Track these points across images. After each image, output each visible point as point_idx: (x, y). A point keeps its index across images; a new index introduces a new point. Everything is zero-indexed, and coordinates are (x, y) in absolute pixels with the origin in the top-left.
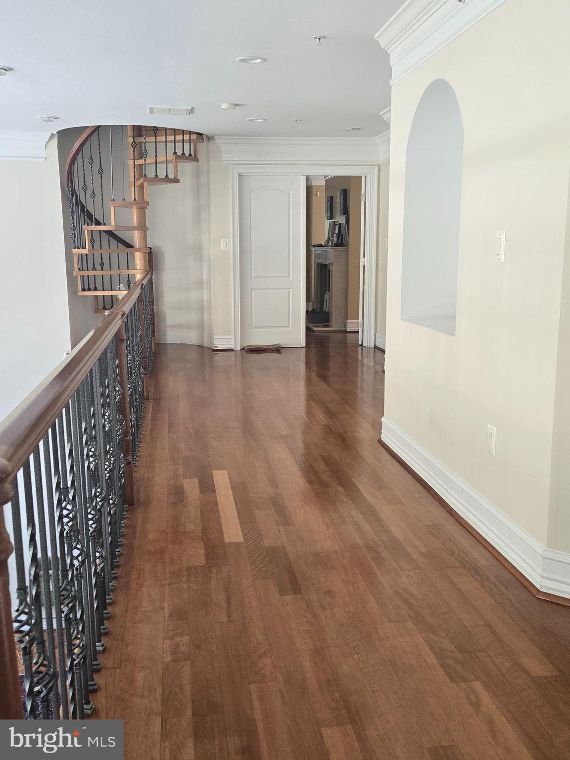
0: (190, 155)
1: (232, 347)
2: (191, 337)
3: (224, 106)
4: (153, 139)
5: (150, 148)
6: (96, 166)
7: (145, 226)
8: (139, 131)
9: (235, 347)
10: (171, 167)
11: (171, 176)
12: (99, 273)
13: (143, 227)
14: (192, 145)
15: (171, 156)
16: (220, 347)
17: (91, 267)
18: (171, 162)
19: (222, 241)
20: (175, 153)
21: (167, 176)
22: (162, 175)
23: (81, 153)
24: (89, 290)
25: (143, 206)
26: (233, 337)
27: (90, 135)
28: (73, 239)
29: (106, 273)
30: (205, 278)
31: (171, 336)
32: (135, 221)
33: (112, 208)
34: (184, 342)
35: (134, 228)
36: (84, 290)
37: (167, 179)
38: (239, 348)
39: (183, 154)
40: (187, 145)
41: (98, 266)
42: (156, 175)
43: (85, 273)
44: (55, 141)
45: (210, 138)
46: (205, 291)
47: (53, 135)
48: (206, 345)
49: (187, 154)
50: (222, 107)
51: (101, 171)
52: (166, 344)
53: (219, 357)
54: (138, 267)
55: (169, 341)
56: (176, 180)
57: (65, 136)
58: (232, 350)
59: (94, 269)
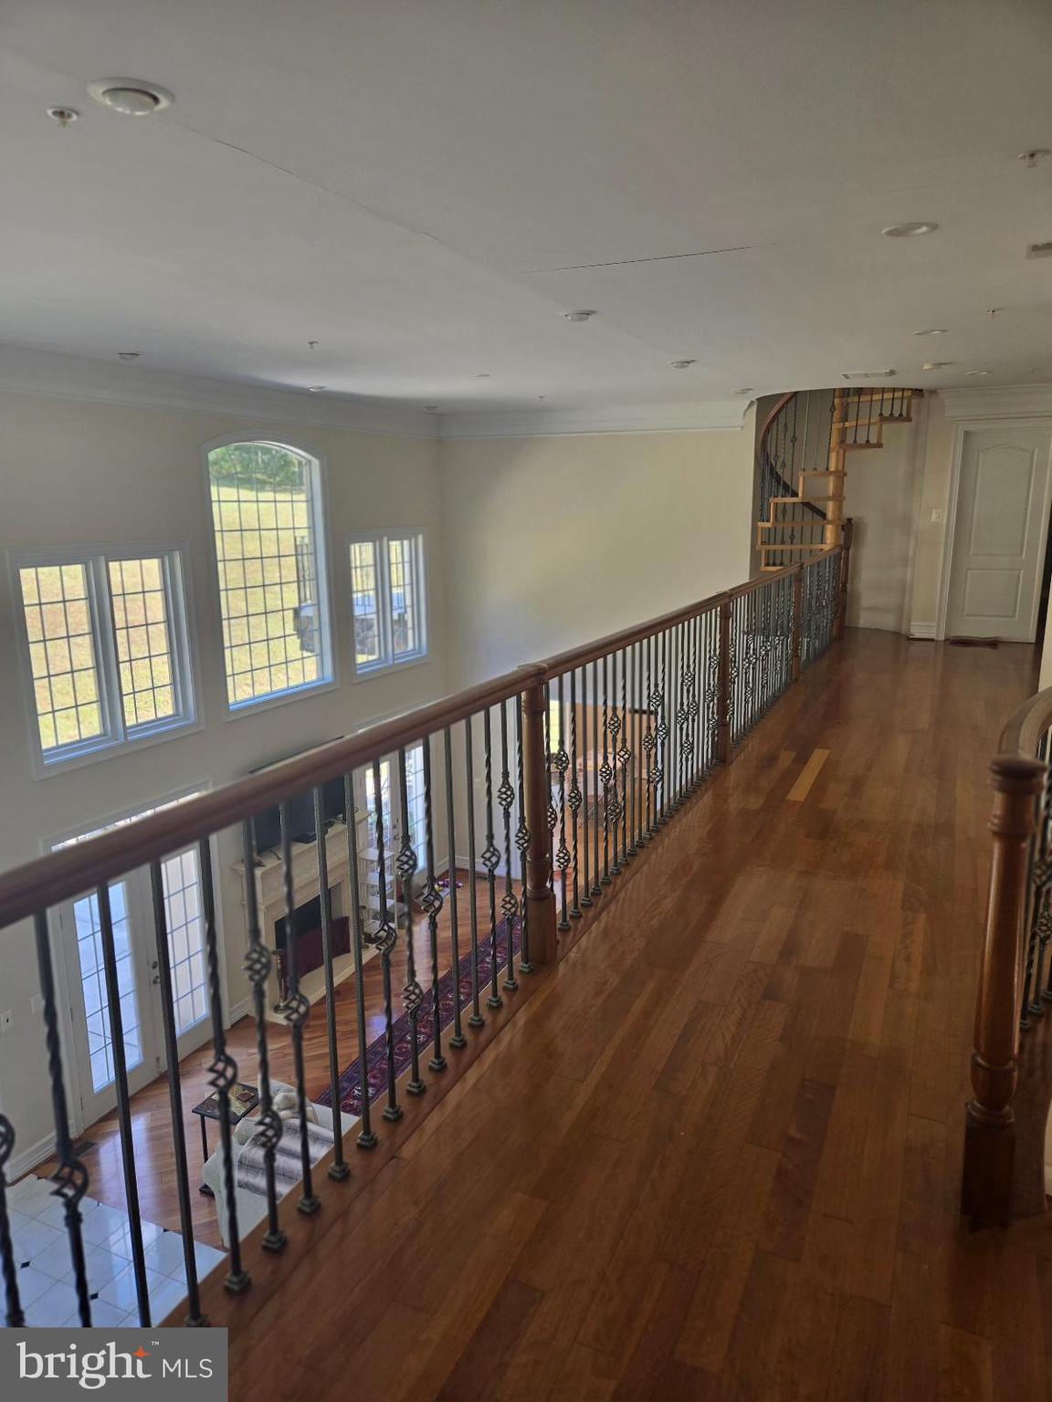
0: (901, 415)
1: (933, 636)
2: (887, 622)
3: (926, 367)
4: (856, 399)
5: (852, 411)
6: (789, 435)
7: (841, 495)
8: (845, 392)
9: (937, 636)
10: (874, 429)
11: (873, 440)
12: (787, 547)
13: (839, 497)
14: (905, 402)
15: (875, 418)
16: (917, 636)
17: (779, 539)
18: (875, 423)
19: (934, 511)
20: (881, 414)
21: (868, 441)
22: (861, 440)
23: (776, 423)
24: (774, 565)
25: (841, 475)
26: (935, 624)
27: (787, 402)
28: (760, 512)
29: (796, 547)
30: (911, 555)
31: (865, 620)
32: (831, 490)
33: (801, 479)
34: (879, 627)
35: (829, 499)
36: (767, 565)
37: (868, 444)
38: (942, 638)
39: (892, 414)
40: (897, 404)
41: (787, 540)
42: (855, 441)
43: (772, 547)
44: (754, 408)
45: (933, 392)
46: (909, 570)
47: (752, 402)
48: (903, 632)
49: (896, 415)
50: (925, 368)
51: (794, 439)
52: (858, 628)
53: (915, 648)
54: (828, 541)
55: (860, 626)
56: (879, 445)
57: (764, 403)
58: (933, 640)
59: (783, 543)
